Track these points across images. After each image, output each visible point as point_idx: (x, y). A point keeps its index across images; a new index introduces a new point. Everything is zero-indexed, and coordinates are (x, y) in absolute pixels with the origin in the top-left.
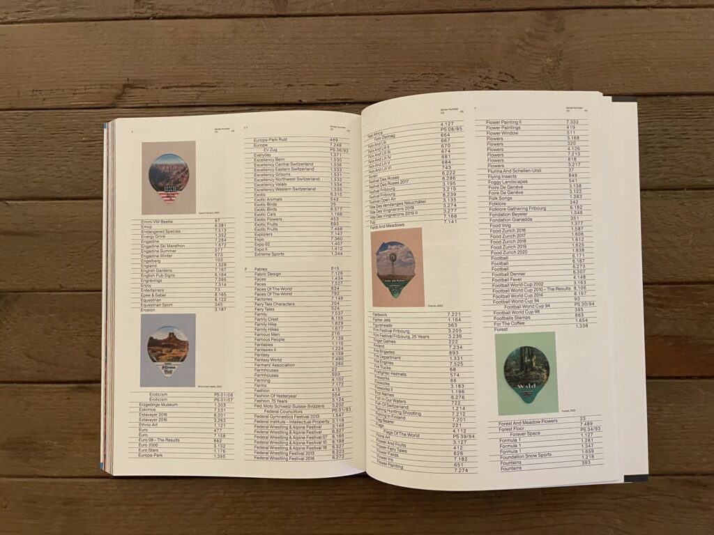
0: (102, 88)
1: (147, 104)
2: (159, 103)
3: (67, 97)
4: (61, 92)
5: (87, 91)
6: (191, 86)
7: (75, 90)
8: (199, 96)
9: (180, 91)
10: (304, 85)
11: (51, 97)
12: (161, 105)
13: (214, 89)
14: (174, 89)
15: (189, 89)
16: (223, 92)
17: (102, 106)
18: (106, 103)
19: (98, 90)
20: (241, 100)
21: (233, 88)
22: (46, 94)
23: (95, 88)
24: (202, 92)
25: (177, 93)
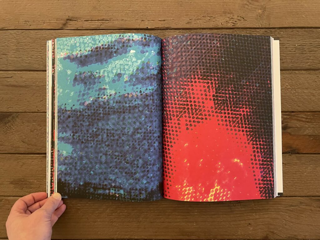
0: (57, 20)
1: (77, 28)
2: (83, 28)
3: (41, 24)
4: (38, 22)
5: (50, 22)
6: (97, 20)
7: (45, 21)
8: (101, 25)
9: (93, 22)
10: (149, 20)
11: (33, 24)
12: (84, 29)
13: (108, 22)
14: (90, 21)
15: (97, 21)
16: (112, 23)
17: (57, 28)
18: (59, 27)
19: (55, 21)
20: (120, 27)
21: (117, 21)
22: (31, 23)
23: (54, 20)
24: (103, 23)
25: (91, 23)
